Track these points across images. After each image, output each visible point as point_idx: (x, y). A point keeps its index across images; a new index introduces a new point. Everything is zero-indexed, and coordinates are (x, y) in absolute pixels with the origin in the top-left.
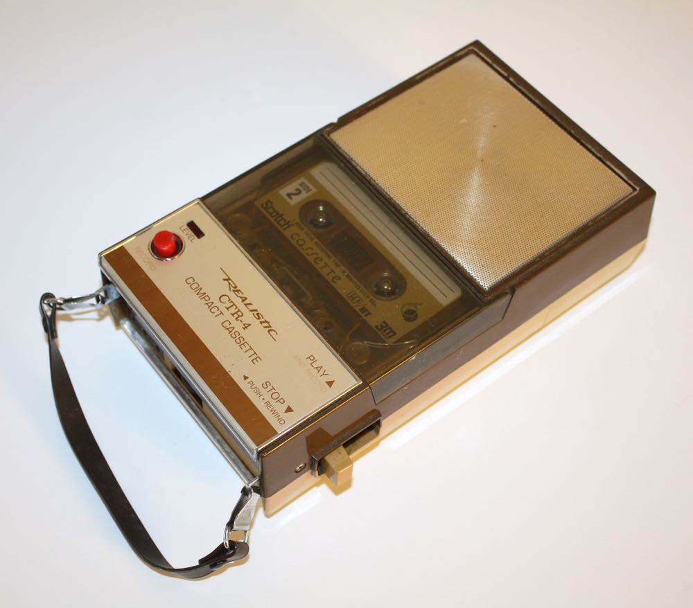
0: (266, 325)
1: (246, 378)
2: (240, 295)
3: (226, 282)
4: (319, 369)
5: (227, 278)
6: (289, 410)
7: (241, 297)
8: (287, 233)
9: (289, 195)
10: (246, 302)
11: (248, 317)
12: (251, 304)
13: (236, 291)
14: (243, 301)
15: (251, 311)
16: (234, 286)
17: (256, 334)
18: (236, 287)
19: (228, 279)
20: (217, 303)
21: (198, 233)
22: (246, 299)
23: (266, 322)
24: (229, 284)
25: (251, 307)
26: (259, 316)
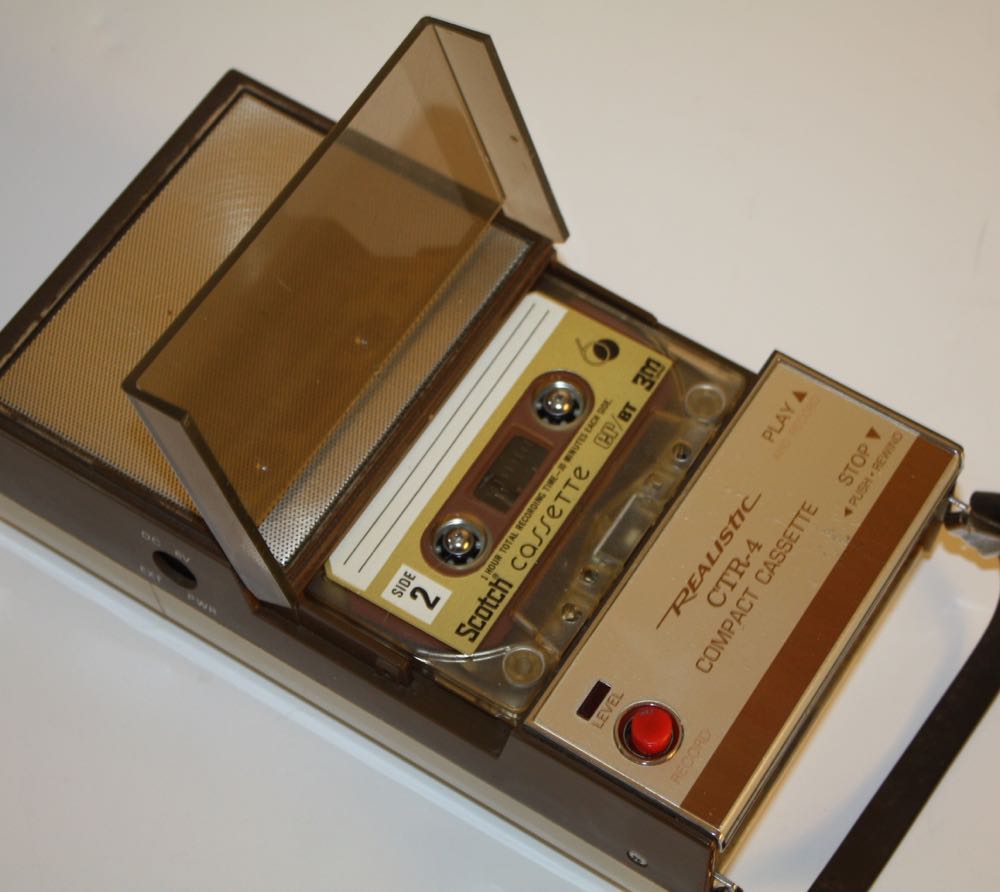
0: (737, 519)
1: (848, 512)
2: (697, 577)
3: (681, 609)
4: (782, 420)
5: (672, 612)
6: (872, 434)
7: (702, 575)
8: (517, 578)
9: (431, 605)
10: (707, 563)
11: (736, 548)
12: (709, 556)
13: (692, 586)
14: (707, 569)
15: (720, 549)
16: (684, 594)
17: (763, 526)
18: (686, 591)
19: (676, 609)
20: (731, 605)
21: (600, 691)
22: (701, 567)
23: (732, 520)
24: (683, 602)
25: (714, 553)
26: (726, 535)
